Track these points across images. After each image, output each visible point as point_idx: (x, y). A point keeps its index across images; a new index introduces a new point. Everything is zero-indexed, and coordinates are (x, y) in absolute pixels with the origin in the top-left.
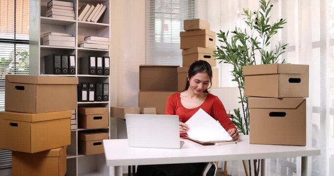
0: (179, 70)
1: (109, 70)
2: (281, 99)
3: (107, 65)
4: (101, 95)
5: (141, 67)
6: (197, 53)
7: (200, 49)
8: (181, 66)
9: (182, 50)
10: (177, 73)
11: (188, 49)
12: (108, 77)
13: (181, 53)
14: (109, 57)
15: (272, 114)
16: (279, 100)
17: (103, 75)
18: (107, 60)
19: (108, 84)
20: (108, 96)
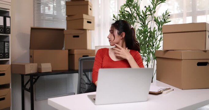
0: (65, 33)
1: (10, 29)
2: (205, 51)
3: (8, 24)
4: (3, 52)
5: (32, 29)
6: (83, 19)
7: (85, 16)
8: (66, 29)
9: (67, 16)
10: (64, 35)
11: (73, 15)
12: (9, 36)
13: (65, 18)
14: (10, 17)
15: (199, 64)
16: (204, 53)
17: (5, 33)
18: (8, 19)
19: (8, 42)
20: (9, 54)
